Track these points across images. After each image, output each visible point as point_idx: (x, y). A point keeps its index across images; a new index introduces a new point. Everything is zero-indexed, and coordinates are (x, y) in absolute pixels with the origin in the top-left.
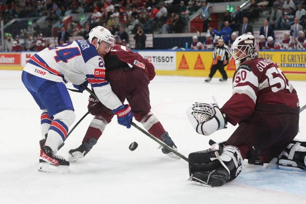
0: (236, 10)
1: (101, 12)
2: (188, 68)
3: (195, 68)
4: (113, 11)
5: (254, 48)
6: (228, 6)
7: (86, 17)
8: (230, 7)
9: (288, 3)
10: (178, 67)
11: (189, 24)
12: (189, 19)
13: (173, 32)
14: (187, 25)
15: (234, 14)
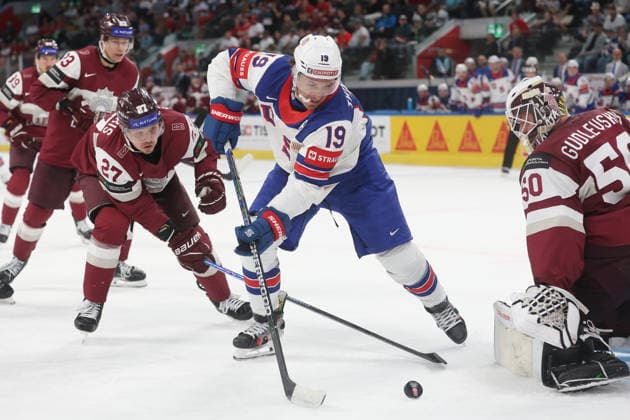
0: (508, 33)
1: (237, 37)
2: (414, 148)
3: (428, 149)
4: (261, 36)
5: (546, 104)
6: (492, 26)
7: (206, 47)
8: (496, 27)
9: (612, 20)
10: (394, 146)
11: (415, 60)
12: (413, 52)
13: (382, 77)
14: (410, 62)
15: (505, 40)
